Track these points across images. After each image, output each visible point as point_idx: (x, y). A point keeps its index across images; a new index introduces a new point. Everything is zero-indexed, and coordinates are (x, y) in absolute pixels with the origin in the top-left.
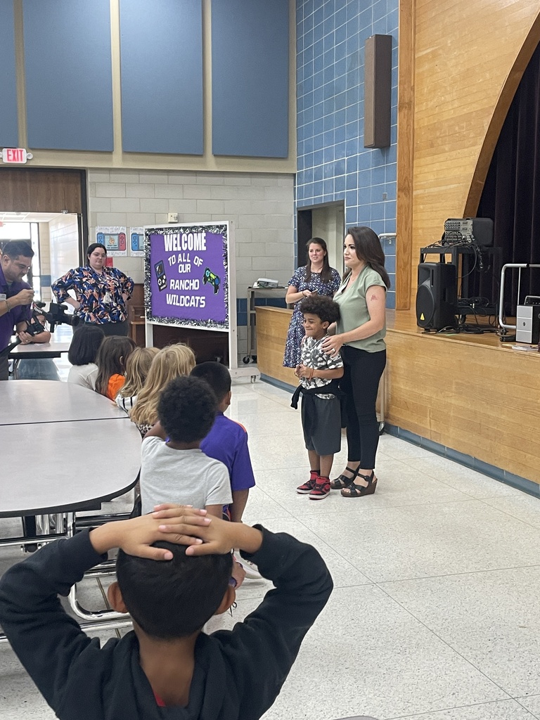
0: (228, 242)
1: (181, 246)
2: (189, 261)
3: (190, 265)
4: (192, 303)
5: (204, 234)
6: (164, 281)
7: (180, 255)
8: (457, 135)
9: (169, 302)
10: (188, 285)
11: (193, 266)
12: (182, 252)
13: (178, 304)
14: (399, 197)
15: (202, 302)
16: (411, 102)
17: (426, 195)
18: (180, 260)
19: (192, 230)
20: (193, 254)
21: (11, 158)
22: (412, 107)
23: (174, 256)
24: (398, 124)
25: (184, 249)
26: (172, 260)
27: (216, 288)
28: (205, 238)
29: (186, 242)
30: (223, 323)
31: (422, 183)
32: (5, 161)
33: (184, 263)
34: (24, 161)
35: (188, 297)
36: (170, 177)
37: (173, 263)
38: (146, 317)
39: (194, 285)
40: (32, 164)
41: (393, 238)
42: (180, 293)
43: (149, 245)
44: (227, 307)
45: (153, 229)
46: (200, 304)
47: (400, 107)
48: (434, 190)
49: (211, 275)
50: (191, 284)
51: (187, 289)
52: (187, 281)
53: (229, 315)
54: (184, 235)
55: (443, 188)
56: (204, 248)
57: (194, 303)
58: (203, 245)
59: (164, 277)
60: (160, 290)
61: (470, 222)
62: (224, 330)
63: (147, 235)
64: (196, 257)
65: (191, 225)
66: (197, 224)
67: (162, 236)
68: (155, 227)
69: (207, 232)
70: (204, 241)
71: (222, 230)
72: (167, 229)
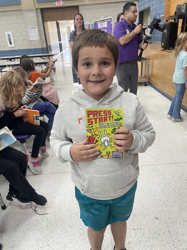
0: (112, 24)
5: (107, 22)
12: (102, 28)
14: (166, 2)
19: (104, 21)
21: (58, 4)
29: (103, 25)
32: (57, 5)
34: (62, 5)
36: (94, 6)
40: (64, 5)
41: (163, 17)
43: (95, 27)
45: (95, 22)
54: (102, 23)
56: (107, 26)
61: (185, 5)
63: (94, 24)
64: (105, 29)
65: (103, 19)
66: (105, 19)
67: (97, 24)
68: (95, 21)
69: (107, 21)
70: (107, 24)
71: (111, 20)
72: (98, 21)
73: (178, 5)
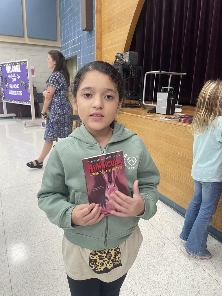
0: (28, 68)
1: (12, 70)
2: (15, 77)
3: (15, 78)
4: (17, 94)
5: (19, 66)
6: (7, 85)
7: (12, 74)
8: (120, 21)
9: (10, 93)
10: (15, 86)
11: (17, 79)
12: (12, 73)
13: (13, 94)
14: (96, 51)
15: (21, 93)
16: (100, 10)
17: (107, 50)
18: (12, 76)
19: (15, 64)
20: (16, 74)
22: (101, 12)
23: (10, 75)
24: (95, 20)
25: (13, 72)
26: (9, 76)
27: (25, 87)
28: (20, 67)
29: (13, 69)
30: (29, 102)
31: (105, 45)
33: (14, 78)
35: (16, 91)
36: (11, 45)
37: (10, 78)
38: (3, 99)
39: (17, 86)
42: (13, 89)
44: (29, 95)
46: (20, 94)
47: (96, 12)
48: (110, 47)
49: (23, 82)
50: (16, 86)
51: (15, 88)
52: (15, 85)
53: (30, 98)
54: (13, 66)
55: (114, 46)
56: (20, 71)
57: (18, 94)
58: (19, 70)
59: (7, 83)
60: (7, 89)
61: (128, 53)
62: (29, 105)
63: (0, 67)
64: (17, 75)
65: (14, 61)
66: (17, 61)
67: (5, 67)
68: (2, 63)
69: (20, 64)
70: (20, 68)
71: (25, 63)
72: (6, 64)
73: (118, 53)
